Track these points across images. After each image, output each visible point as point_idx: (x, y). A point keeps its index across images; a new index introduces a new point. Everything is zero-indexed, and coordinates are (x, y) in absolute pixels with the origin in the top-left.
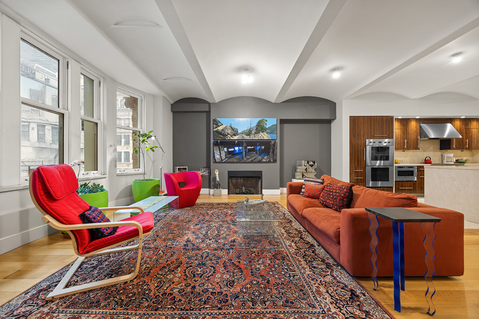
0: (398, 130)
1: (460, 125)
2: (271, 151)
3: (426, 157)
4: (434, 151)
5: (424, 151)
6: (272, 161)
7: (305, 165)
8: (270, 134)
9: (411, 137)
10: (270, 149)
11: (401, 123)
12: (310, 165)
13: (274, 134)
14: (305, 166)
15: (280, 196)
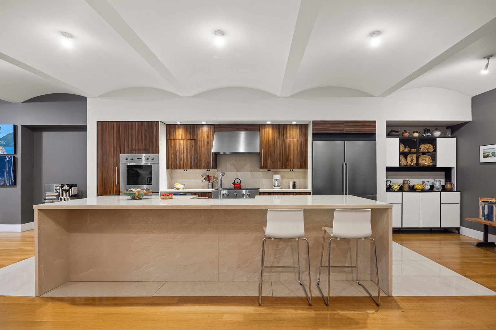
0: (184, 141)
1: (272, 134)
2: (7, 170)
3: (236, 179)
4: (251, 171)
5: (238, 171)
6: (8, 184)
7: (56, 190)
8: (5, 146)
9: (202, 150)
10: (4, 168)
11: (187, 132)
12: (63, 190)
13: (10, 146)
14: (58, 192)
15: (20, 234)
